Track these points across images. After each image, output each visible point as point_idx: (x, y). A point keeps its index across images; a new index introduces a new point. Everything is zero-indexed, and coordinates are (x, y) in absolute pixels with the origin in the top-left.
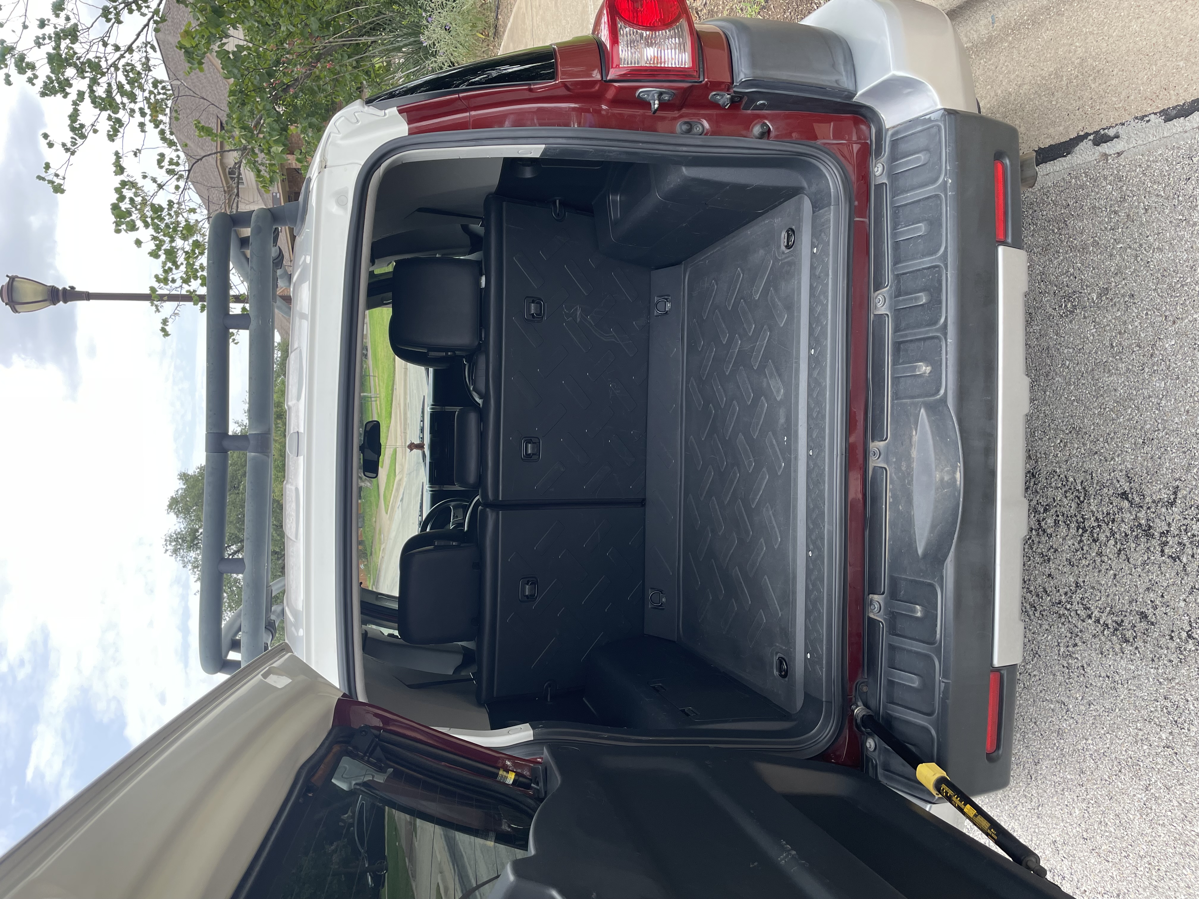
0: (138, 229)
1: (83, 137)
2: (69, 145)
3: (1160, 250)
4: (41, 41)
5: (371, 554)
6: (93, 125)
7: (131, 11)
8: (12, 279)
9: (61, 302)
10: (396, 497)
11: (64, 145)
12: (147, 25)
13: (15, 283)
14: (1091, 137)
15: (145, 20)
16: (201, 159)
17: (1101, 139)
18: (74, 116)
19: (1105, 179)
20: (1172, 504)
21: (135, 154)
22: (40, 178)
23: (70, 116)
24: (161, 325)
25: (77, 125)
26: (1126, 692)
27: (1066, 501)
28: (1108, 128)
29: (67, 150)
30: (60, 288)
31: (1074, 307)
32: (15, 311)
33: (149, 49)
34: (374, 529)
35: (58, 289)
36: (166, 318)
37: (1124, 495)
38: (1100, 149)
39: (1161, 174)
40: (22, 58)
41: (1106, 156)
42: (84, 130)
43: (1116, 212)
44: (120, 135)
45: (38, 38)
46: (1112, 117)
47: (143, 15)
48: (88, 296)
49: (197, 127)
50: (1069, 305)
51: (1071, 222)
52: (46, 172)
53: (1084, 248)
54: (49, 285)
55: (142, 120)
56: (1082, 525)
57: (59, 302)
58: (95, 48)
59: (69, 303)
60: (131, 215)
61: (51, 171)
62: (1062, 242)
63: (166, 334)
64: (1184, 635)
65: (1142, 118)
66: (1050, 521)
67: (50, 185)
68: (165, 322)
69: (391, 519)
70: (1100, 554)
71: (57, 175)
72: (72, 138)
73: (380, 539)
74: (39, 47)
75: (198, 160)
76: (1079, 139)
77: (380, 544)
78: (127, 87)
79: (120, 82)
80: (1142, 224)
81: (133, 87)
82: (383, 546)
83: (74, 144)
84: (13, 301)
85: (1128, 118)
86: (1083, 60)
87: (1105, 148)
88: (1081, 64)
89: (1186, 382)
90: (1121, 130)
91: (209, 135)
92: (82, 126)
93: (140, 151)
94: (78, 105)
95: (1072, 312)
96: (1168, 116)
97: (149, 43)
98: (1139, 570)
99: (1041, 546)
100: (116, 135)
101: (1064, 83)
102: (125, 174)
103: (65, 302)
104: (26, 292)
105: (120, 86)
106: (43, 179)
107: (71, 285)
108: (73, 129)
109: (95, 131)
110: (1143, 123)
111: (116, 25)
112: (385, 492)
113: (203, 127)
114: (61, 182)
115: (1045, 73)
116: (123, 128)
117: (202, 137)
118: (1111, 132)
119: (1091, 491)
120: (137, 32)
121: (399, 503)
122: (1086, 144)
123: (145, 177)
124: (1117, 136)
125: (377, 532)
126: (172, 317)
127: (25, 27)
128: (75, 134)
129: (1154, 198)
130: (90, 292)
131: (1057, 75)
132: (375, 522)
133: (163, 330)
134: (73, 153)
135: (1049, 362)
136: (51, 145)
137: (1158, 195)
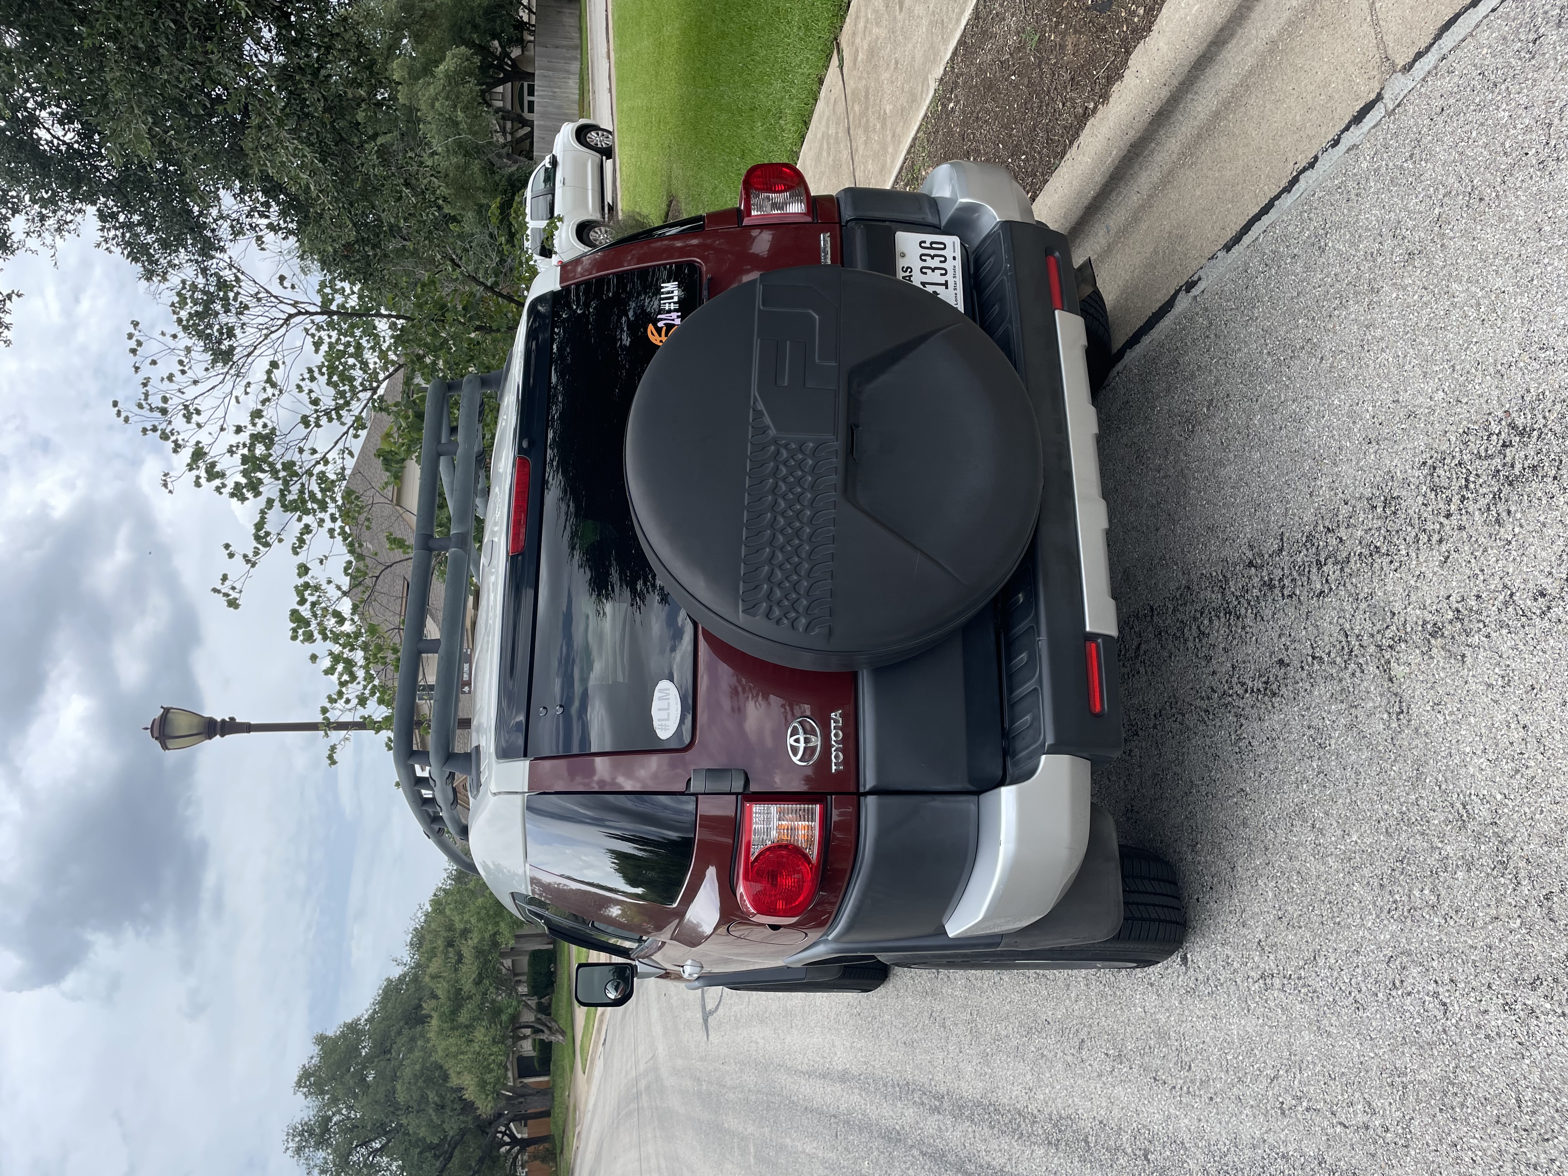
0: (315, 641)
1: (267, 545)
2: (251, 555)
3: (1239, 350)
4: (234, 449)
5: (562, 1152)
6: (279, 534)
7: (330, 420)
8: (167, 711)
9: (218, 736)
10: (596, 1043)
11: (245, 556)
12: (347, 432)
13: (170, 715)
14: (1184, 288)
15: (345, 428)
16: (391, 566)
17: (1190, 286)
18: (259, 526)
19: (1197, 314)
20: (1281, 550)
21: (321, 562)
22: (215, 590)
23: (256, 525)
24: (329, 752)
25: (262, 533)
26: (1282, 743)
27: (1214, 596)
28: (1193, 276)
29: (248, 561)
30: (219, 720)
31: (1193, 427)
32: (165, 747)
33: (346, 455)
34: (567, 1108)
35: (215, 722)
36: (335, 745)
37: (1251, 564)
38: (1191, 294)
39: (1231, 293)
40: (213, 465)
41: (1195, 297)
42: (268, 539)
43: (1208, 337)
44: (306, 547)
45: (231, 446)
46: (1195, 266)
47: (343, 424)
48: (248, 728)
49: (388, 539)
50: (1190, 427)
51: (1181, 361)
52: (223, 584)
53: (1193, 375)
54: (206, 716)
55: (332, 525)
56: (1228, 610)
57: (215, 735)
58: (290, 451)
59: (227, 737)
60: (310, 626)
61: (227, 583)
62: (1177, 378)
63: (333, 762)
64: (1310, 659)
65: (1212, 257)
66: (1206, 622)
67: (225, 598)
68: (333, 748)
69: (589, 1080)
70: (1243, 628)
71: (233, 588)
72: (255, 548)
73: (574, 1119)
74: (231, 456)
75: (388, 567)
76: (1177, 292)
77: (575, 1126)
78: (319, 496)
79: (312, 491)
80: (1225, 336)
81: (325, 495)
82: (577, 1130)
83: (256, 553)
84: (164, 735)
85: (1204, 261)
86: (1170, 233)
87: (1195, 291)
88: (1169, 237)
89: (1272, 443)
90: (1201, 273)
91: (401, 547)
92: (268, 534)
93: (326, 558)
94: (266, 513)
95: (1192, 431)
96: (1228, 248)
97: (347, 449)
98: (1271, 623)
99: (1204, 649)
100: (302, 547)
101: (1161, 255)
102: (309, 575)
103: (222, 736)
104: (181, 724)
105: (312, 495)
106: (219, 591)
107: (231, 716)
108: (257, 538)
109: (280, 541)
110: (1214, 261)
111: (315, 429)
112: (582, 1041)
113: (395, 539)
114: (237, 596)
115: (1148, 255)
116: (311, 535)
117: (393, 549)
118: (1195, 278)
119: (1229, 575)
120: (335, 440)
121: (600, 1048)
122: (1182, 294)
123: (329, 582)
124: (1200, 279)
125: (571, 1108)
126: (343, 743)
127: (222, 429)
128: (259, 543)
129: (1230, 313)
130: (252, 723)
131: (1156, 252)
132: (569, 1096)
133: (330, 757)
134: (254, 565)
135: (1184, 481)
136: (231, 555)
137: (1231, 310)
